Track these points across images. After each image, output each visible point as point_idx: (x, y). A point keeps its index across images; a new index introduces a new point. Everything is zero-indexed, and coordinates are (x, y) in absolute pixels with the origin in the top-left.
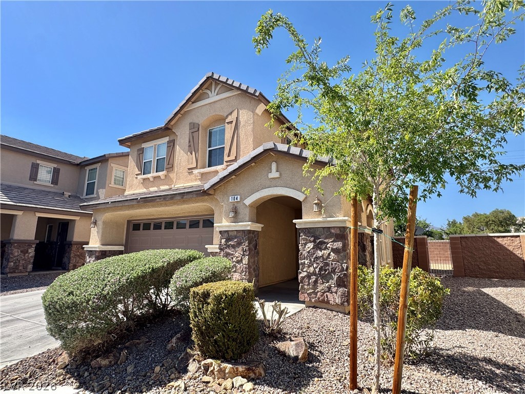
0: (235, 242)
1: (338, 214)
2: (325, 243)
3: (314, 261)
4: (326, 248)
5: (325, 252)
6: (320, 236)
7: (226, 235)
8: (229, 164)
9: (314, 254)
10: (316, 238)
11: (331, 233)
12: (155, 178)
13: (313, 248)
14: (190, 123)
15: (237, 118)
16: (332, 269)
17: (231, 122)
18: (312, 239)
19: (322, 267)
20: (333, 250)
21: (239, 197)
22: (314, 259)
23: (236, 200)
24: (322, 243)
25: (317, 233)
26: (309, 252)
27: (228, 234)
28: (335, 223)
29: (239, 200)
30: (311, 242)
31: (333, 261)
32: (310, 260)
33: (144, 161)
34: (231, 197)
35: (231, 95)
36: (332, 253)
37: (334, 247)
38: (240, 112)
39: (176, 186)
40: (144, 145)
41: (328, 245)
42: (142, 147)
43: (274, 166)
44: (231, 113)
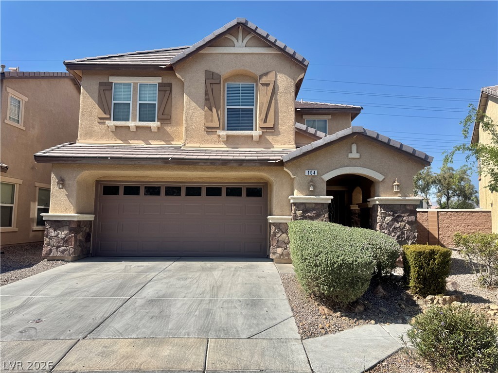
0: (314, 213)
1: (411, 195)
2: (402, 216)
3: (393, 231)
4: (402, 221)
5: (402, 223)
6: (397, 211)
7: (302, 207)
8: (265, 130)
9: (392, 225)
10: (395, 212)
11: (407, 209)
12: (137, 127)
13: (391, 221)
14: (206, 71)
15: (274, 81)
16: (407, 237)
17: (267, 85)
18: (392, 213)
19: (399, 235)
20: (409, 223)
21: (316, 172)
22: (393, 229)
23: (313, 174)
24: (399, 216)
25: (395, 209)
26: (388, 224)
27: (305, 206)
28: (411, 201)
29: (316, 174)
30: (389, 215)
31: (407, 230)
32: (389, 230)
33: (113, 102)
34: (307, 171)
35: (267, 53)
36: (407, 225)
37: (410, 220)
38: (278, 76)
39: (186, 145)
40: (113, 80)
41: (404, 219)
42: (110, 81)
43: (354, 147)
44: (266, 74)
